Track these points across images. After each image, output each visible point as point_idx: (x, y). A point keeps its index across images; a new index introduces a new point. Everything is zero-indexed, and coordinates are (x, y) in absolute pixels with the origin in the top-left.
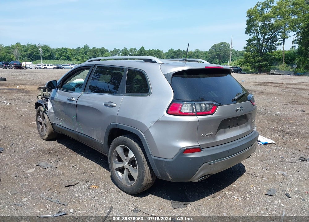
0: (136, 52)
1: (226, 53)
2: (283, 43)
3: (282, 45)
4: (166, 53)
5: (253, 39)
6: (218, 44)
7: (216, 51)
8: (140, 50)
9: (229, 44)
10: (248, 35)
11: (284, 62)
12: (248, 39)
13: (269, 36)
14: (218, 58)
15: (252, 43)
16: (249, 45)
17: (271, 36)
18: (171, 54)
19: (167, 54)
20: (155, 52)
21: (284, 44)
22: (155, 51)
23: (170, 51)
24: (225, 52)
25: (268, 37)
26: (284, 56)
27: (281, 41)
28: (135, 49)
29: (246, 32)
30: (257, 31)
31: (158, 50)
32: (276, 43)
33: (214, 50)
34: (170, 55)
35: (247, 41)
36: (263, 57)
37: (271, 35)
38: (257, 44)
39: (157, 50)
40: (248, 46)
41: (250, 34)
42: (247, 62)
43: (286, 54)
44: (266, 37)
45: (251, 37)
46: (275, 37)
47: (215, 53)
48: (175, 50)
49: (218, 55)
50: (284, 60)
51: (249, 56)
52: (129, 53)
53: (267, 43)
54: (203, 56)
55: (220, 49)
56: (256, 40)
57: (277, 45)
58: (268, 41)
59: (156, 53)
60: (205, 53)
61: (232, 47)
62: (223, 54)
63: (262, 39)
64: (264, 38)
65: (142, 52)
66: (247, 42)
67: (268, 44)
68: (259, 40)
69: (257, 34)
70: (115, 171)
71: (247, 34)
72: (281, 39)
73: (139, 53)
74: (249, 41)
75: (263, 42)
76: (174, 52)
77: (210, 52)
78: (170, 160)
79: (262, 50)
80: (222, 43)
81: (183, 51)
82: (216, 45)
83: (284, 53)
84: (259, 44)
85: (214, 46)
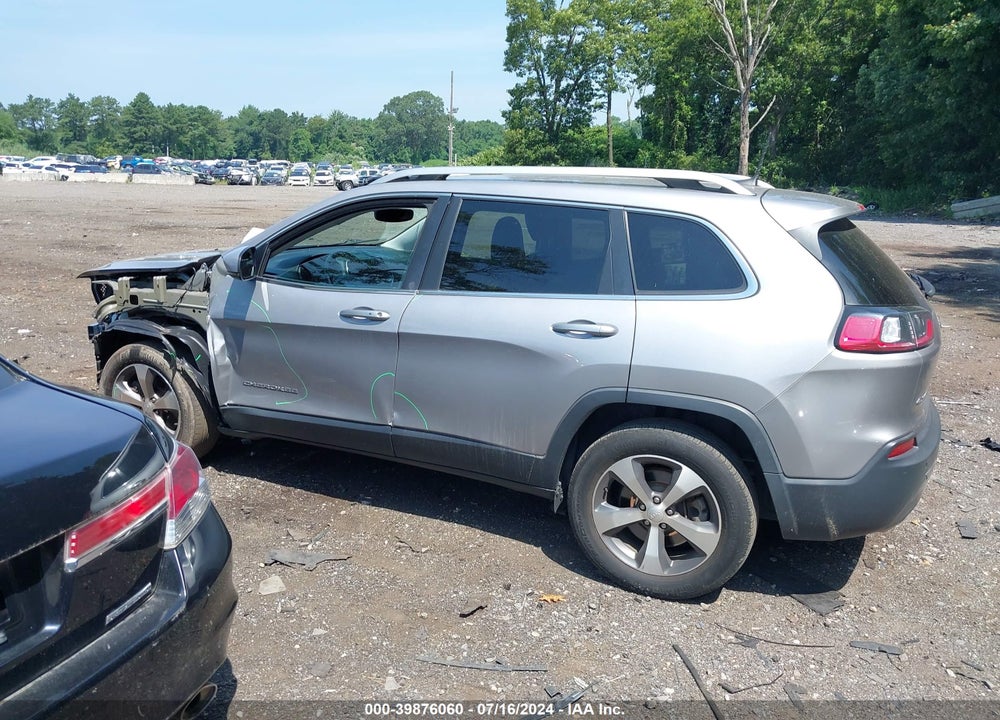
0: (116, 111)
1: (434, 128)
2: (606, 105)
3: (604, 110)
4: (231, 119)
5: (528, 89)
6: (405, 97)
7: (400, 119)
8: (134, 105)
9: (438, 100)
10: (514, 73)
11: (612, 162)
12: (512, 87)
13: (572, 82)
14: (407, 144)
15: (527, 101)
16: (517, 105)
17: (576, 82)
18: (251, 123)
19: (236, 125)
20: (192, 117)
21: (609, 108)
22: (192, 110)
23: (244, 113)
24: (430, 126)
25: (568, 85)
26: (611, 143)
27: (601, 96)
28: (111, 102)
29: (506, 64)
30: (537, 66)
31: (203, 110)
32: (592, 103)
33: (394, 114)
34: (248, 128)
35: (512, 92)
36: (557, 144)
37: (578, 80)
38: (539, 103)
39: (200, 107)
40: (514, 109)
41: (518, 71)
42: (513, 160)
43: (615, 139)
44: (564, 84)
45: (522, 81)
46: (587, 84)
47: (398, 127)
48: (261, 110)
49: (409, 133)
50: (611, 156)
51: (519, 141)
52: (89, 115)
53: (567, 102)
54: (360, 136)
55: (413, 115)
56: (535, 91)
57: (593, 109)
58: (570, 96)
59: (195, 120)
60: (365, 124)
61: (455, 111)
62: (425, 129)
63: (553, 89)
64: (558, 85)
65: (140, 112)
66: (509, 98)
67: (569, 105)
68: (543, 90)
69: (538, 73)
70: (606, 539)
71: (510, 70)
72: (601, 92)
73: (129, 117)
74: (517, 93)
75: (557, 99)
76: (262, 117)
77: (382, 120)
78: (844, 482)
79: (553, 122)
80: (419, 95)
81: (290, 114)
82: (398, 98)
83: (611, 134)
84: (543, 103)
85: (394, 103)
